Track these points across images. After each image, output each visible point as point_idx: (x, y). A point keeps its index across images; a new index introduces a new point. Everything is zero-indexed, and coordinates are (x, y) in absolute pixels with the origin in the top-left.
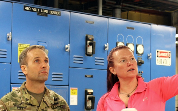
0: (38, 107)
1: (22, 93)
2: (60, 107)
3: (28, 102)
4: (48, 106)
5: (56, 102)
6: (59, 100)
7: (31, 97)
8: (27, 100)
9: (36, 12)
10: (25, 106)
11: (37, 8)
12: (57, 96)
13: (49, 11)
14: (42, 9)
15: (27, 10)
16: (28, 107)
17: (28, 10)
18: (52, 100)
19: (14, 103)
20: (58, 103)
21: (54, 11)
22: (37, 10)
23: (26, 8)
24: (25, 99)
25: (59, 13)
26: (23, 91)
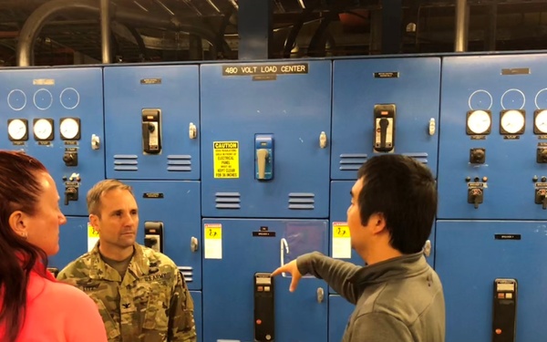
0: (120, 283)
1: (93, 262)
2: (161, 277)
3: (101, 276)
4: (138, 279)
5: (154, 269)
6: (160, 265)
7: (106, 267)
8: (100, 272)
9: (249, 74)
10: (97, 283)
11: (251, 67)
12: (157, 258)
13: (279, 67)
14: (264, 67)
15: (230, 74)
16: (102, 284)
17: (233, 74)
18: (146, 265)
19: (78, 279)
20: (157, 270)
21: (291, 65)
22: (252, 70)
23: (228, 71)
24: (96, 272)
25: (303, 68)
26: (94, 256)
